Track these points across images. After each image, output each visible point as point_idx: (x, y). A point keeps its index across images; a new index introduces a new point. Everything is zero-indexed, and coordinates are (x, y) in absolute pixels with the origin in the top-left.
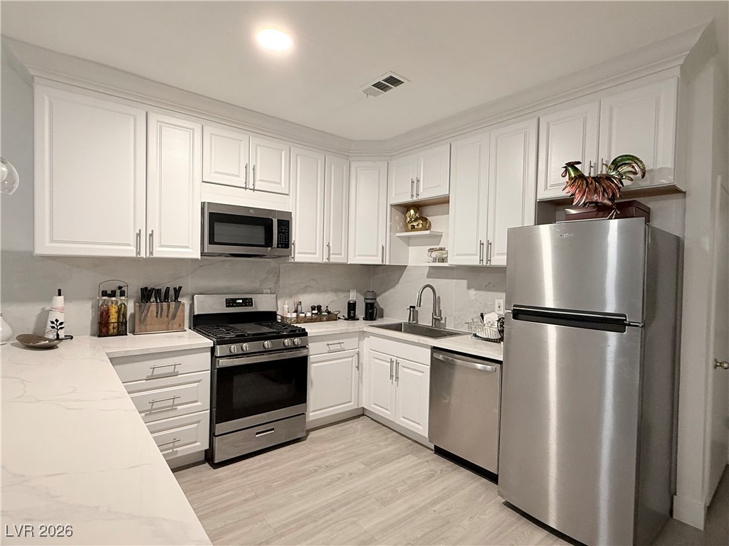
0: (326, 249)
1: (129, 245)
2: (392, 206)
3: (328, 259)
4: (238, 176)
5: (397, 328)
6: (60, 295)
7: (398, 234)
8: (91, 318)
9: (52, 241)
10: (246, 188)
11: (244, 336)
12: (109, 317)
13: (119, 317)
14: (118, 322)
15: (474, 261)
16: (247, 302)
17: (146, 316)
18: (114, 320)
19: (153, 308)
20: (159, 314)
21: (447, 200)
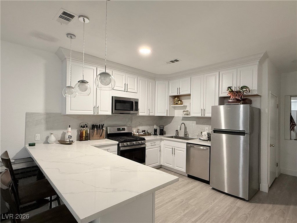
0: (148, 111)
1: (91, 111)
2: (170, 96)
3: (149, 114)
4: (122, 87)
5: (172, 137)
6: (70, 127)
7: (172, 106)
8: (76, 135)
9: (71, 110)
10: (124, 91)
11: (127, 140)
12: (83, 134)
13: (86, 134)
14: (86, 136)
15: (199, 115)
16: (124, 129)
17: (94, 134)
18: (84, 136)
19: (96, 131)
20: (97, 134)
21: (190, 95)
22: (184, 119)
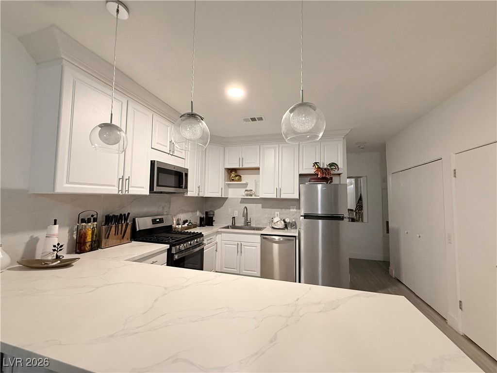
0: (197, 189)
1: (114, 186)
2: (225, 169)
3: (199, 194)
5: (228, 227)
6: (55, 224)
7: (226, 182)
9: (68, 182)
10: (169, 154)
12: (86, 237)
13: (92, 237)
14: (92, 241)
15: (274, 196)
16: (161, 221)
17: (109, 234)
18: (90, 240)
19: (113, 229)
20: (116, 233)
21: (258, 169)
22: (243, 201)
